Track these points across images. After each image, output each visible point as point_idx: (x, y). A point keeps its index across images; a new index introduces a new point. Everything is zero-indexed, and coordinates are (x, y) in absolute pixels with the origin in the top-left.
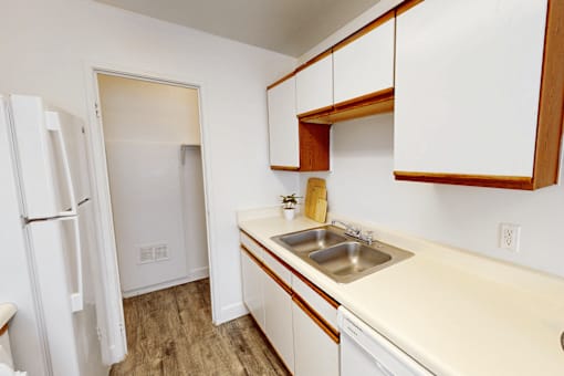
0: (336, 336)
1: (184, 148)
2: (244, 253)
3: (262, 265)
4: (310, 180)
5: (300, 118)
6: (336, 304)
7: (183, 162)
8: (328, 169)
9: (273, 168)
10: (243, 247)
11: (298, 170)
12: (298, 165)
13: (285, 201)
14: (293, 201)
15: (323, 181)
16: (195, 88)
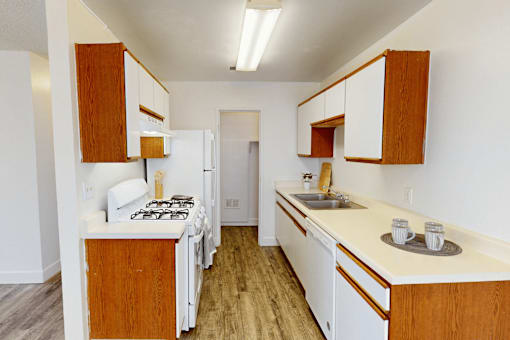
0: (304, 232)
1: (251, 143)
2: (278, 207)
3: (284, 210)
4: (324, 164)
5: (312, 125)
6: (305, 216)
7: (250, 151)
8: (332, 156)
9: (300, 156)
10: (278, 203)
11: (310, 156)
12: (310, 153)
13: (305, 177)
14: (310, 177)
15: (330, 164)
16: (259, 111)
